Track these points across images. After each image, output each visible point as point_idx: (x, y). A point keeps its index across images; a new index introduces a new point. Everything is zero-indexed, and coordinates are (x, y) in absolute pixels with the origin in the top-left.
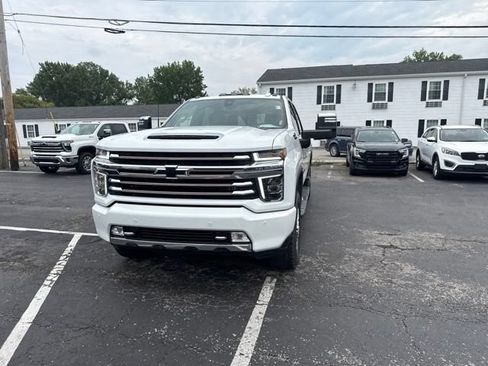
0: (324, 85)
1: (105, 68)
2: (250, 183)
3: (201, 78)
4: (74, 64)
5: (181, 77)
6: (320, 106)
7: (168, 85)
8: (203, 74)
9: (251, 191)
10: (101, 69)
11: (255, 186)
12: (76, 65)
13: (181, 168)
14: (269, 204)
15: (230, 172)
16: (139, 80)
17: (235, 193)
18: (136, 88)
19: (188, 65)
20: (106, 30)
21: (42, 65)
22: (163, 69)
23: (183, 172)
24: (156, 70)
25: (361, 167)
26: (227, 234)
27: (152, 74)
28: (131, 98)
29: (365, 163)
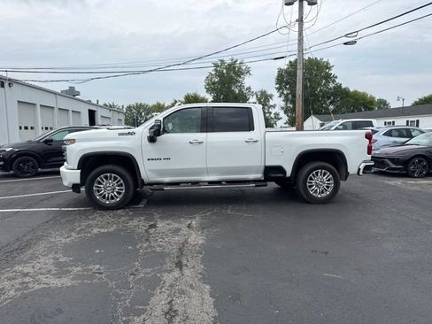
20: (345, 44)
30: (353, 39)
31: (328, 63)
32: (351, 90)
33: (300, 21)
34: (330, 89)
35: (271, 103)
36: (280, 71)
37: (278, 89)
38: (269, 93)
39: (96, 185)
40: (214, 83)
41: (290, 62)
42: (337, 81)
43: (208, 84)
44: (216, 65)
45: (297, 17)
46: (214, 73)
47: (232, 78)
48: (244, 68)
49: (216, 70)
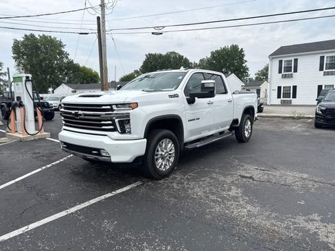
0: (326, 55)
1: (181, 55)
2: (110, 122)
3: (243, 55)
4: (164, 53)
5: (229, 56)
6: (322, 72)
7: (220, 62)
8: (245, 53)
9: (112, 127)
10: (180, 56)
11: (114, 124)
12: (165, 54)
13: (80, 112)
14: (123, 135)
15: (99, 116)
16: (201, 60)
17: (103, 127)
18: (199, 65)
19: (235, 48)
20: (153, 33)
21: (146, 55)
22: (217, 51)
23: (80, 115)
24: (212, 53)
25: (321, 122)
26: (98, 150)
27: (209, 56)
29: (324, 118)
31: (61, 42)
32: (81, 65)
33: (103, 6)
34: (65, 63)
36: (16, 42)
37: (16, 58)
39: (156, 153)
41: (26, 36)
42: (70, 57)
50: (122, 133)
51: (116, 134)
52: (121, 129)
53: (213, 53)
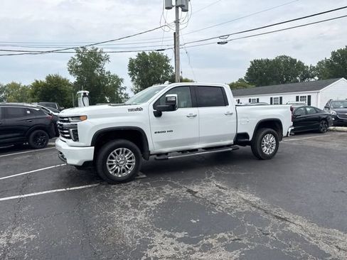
1: (294, 58)
2: (67, 131)
11: (69, 133)
20: (218, 43)
21: (251, 62)
28: (313, 77)
30: (225, 40)
31: (167, 57)
33: (177, 22)
35: (122, 85)
36: (131, 60)
37: (131, 75)
38: (120, 77)
39: (109, 160)
40: (77, 67)
41: (139, 54)
43: (71, 67)
44: (78, 51)
45: (175, 20)
46: (76, 58)
47: (93, 64)
48: (103, 55)
49: (78, 55)
50: (75, 141)
51: (71, 141)
52: (74, 138)
53: (334, 54)
